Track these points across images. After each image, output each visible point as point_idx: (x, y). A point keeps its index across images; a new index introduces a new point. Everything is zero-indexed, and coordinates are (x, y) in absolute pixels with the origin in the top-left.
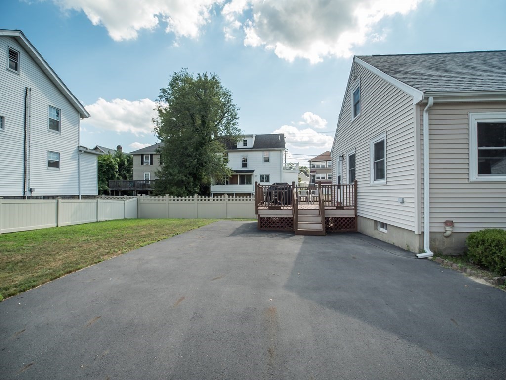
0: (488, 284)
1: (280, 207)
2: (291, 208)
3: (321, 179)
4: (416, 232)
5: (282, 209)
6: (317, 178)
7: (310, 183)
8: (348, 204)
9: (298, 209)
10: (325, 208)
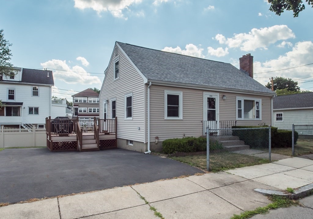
0: (165, 158)
1: (68, 135)
2: (76, 135)
3: (83, 112)
4: (145, 143)
5: (69, 136)
6: (80, 111)
7: (73, 115)
8: (112, 132)
9: (82, 136)
10: (100, 134)
